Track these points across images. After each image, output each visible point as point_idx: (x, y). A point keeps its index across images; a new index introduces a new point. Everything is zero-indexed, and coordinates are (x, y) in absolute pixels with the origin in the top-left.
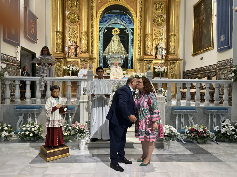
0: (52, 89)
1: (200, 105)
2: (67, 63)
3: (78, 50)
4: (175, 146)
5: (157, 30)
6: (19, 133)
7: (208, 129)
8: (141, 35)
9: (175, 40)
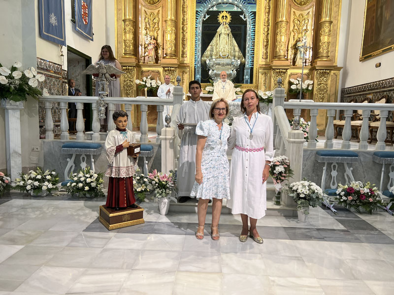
0: (116, 117)
1: (367, 148)
2: (142, 74)
3: (160, 51)
4: (317, 215)
5: (298, 13)
6: (68, 185)
7: (379, 189)
8: (269, 23)
9: (330, 31)
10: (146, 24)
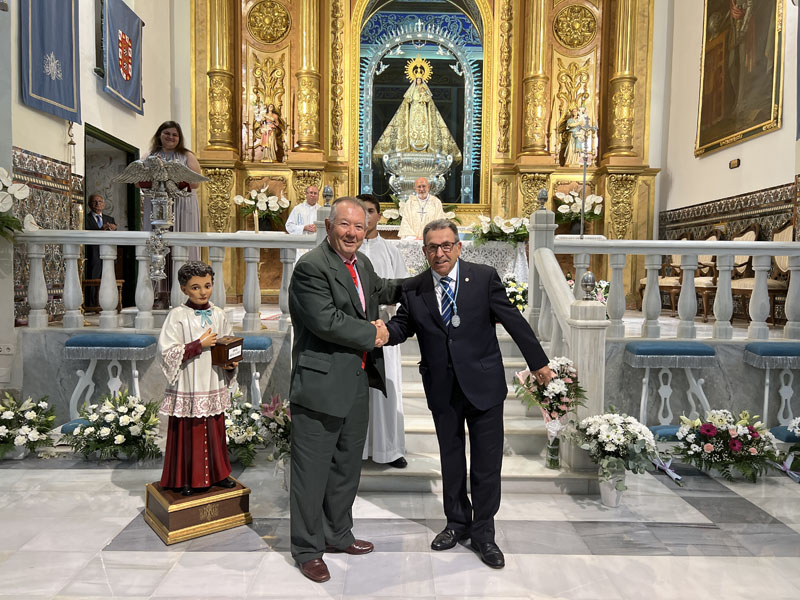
0: (185, 277)
1: (731, 334)
2: (248, 184)
3: (286, 138)
5: (566, 61)
6: (75, 433)
8: (510, 81)
9: (632, 96)
10: (257, 81)
